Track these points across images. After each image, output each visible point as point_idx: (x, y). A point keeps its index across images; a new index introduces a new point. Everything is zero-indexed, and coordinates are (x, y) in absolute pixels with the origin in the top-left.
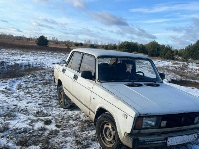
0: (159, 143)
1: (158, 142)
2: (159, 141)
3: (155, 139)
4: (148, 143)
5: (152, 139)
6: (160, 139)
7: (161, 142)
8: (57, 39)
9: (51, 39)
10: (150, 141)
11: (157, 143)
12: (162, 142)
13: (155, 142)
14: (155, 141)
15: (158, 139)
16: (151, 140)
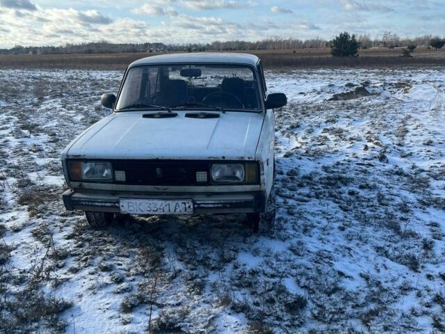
0: (105, 206)
1: (103, 204)
2: (105, 202)
3: (98, 199)
4: (84, 203)
5: (94, 199)
6: (108, 199)
7: (108, 204)
8: (395, 35)
9: (380, 38)
10: (89, 202)
11: (102, 206)
12: (112, 206)
13: (97, 204)
14: (98, 202)
15: (103, 199)
16: (91, 199)
